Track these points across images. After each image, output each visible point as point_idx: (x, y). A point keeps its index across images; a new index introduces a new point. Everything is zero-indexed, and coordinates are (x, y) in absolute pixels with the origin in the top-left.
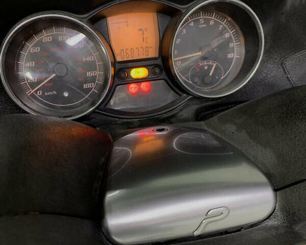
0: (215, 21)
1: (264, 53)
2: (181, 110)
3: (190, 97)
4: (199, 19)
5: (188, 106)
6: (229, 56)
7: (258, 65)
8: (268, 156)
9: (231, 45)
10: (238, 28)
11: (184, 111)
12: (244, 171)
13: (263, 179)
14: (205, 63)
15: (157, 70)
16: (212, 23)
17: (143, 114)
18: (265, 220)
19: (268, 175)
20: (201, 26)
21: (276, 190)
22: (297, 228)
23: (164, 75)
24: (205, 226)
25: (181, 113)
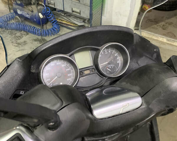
0: (111, 51)
1: (130, 59)
2: (104, 83)
3: (107, 78)
4: (105, 51)
5: (107, 81)
6: (118, 62)
7: (129, 63)
8: (137, 88)
9: (118, 58)
10: (119, 52)
11: (106, 83)
12: (131, 94)
13: (138, 95)
14: (110, 66)
15: (93, 70)
16: (109, 52)
17: (90, 87)
18: (140, 107)
19: (139, 93)
20: (106, 53)
21: (141, 97)
22: (150, 106)
23: (96, 71)
24: (123, 110)
25: (105, 85)
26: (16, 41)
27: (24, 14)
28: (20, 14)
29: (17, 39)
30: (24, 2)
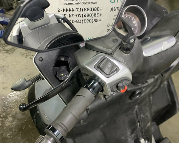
21: (175, 36)
26: (4, 49)
27: (6, 20)
28: (2, 21)
29: (3, 46)
30: (5, 7)
